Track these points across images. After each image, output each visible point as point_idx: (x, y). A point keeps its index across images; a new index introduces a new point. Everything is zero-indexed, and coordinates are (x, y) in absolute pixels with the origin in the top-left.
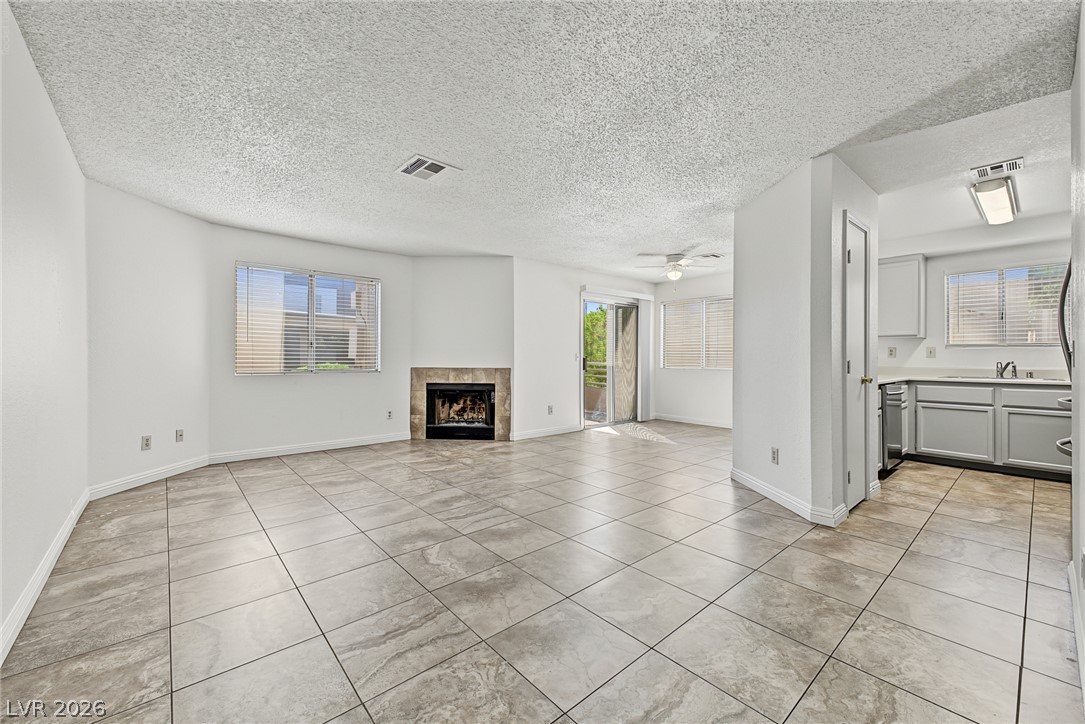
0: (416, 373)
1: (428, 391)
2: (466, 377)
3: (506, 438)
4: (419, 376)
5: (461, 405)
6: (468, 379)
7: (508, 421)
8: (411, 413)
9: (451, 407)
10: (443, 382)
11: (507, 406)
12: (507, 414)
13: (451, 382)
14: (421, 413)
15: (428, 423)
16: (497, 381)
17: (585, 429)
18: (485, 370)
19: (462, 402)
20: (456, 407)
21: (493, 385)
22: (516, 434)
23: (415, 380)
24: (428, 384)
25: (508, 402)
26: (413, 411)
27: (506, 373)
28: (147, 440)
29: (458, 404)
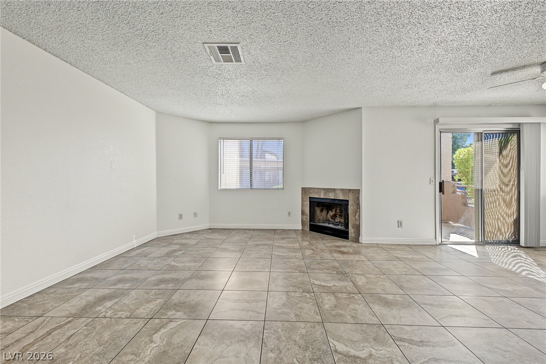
0: (304, 190)
1: (310, 202)
2: (330, 194)
3: (357, 240)
4: (305, 193)
5: (334, 213)
6: (331, 196)
7: (358, 228)
8: (302, 214)
9: (328, 213)
10: (317, 196)
11: (357, 217)
12: (357, 223)
13: (322, 197)
14: (306, 215)
15: (310, 221)
16: (350, 198)
17: (441, 244)
18: (342, 190)
19: (334, 210)
20: (331, 213)
21: (348, 201)
22: (364, 238)
23: (303, 195)
24: (310, 198)
25: (358, 214)
26: (303, 213)
27: (357, 192)
28: (181, 215)
29: (332, 211)
